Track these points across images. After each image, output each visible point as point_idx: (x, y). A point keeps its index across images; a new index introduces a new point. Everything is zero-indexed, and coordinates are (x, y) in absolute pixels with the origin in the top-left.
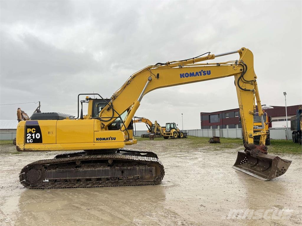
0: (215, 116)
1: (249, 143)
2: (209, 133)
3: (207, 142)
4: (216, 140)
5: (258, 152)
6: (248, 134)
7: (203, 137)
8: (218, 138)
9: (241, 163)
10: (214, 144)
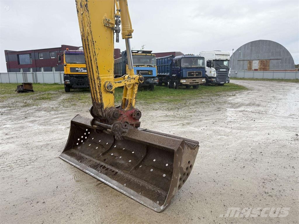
0: (26, 56)
1: (105, 106)
2: (18, 78)
3: (14, 92)
4: (27, 88)
5: (125, 126)
6: (103, 84)
7: (10, 83)
8: (30, 84)
9: (77, 144)
10: (24, 94)
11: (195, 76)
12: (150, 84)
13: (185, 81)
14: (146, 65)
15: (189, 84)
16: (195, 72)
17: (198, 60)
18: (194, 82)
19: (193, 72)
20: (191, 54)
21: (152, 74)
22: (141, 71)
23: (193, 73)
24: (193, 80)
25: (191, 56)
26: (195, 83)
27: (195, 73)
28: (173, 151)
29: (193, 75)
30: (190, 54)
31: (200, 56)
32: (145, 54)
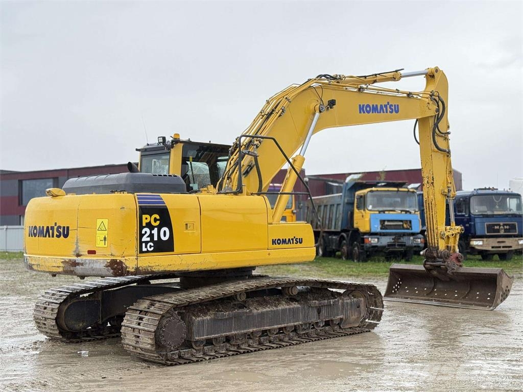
11: (502, 233)
12: (408, 247)
13: (480, 243)
14: (398, 210)
15: (490, 249)
16: (501, 224)
17: (508, 199)
18: (502, 245)
19: (497, 225)
20: (491, 187)
21: (411, 227)
22: (389, 221)
23: (498, 227)
24: (499, 242)
25: (490, 191)
26: (503, 247)
27: (502, 227)
28: (496, 274)
29: (498, 231)
30: (487, 188)
31: (510, 191)
32: (396, 189)
